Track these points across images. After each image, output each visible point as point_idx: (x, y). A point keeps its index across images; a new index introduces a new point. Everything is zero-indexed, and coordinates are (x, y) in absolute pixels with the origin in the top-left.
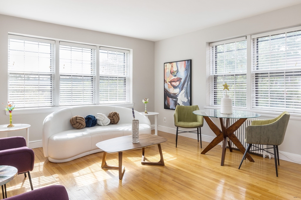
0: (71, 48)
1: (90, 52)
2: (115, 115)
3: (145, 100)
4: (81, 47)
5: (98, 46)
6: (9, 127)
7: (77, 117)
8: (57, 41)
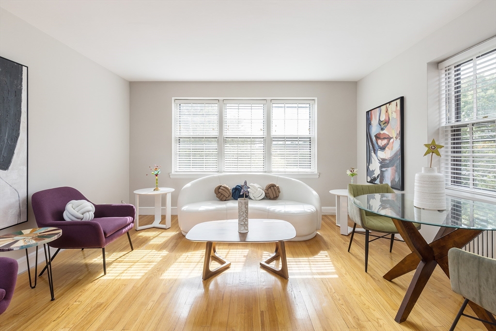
0: (238, 106)
1: (262, 108)
2: (272, 188)
3: (351, 171)
4: (250, 104)
5: (269, 99)
6: (154, 190)
7: (221, 186)
8: (221, 100)
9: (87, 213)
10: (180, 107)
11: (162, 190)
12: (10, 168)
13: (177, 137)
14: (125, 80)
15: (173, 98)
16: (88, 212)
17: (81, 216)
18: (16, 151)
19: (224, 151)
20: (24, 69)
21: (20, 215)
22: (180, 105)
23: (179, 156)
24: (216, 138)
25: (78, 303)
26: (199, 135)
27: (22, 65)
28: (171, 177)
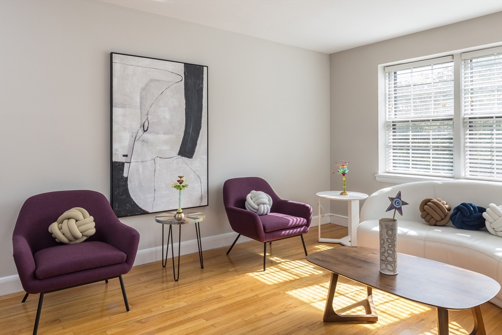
6: (341, 194)
7: (429, 201)
8: (457, 54)
9: (262, 206)
10: (395, 77)
11: (351, 195)
12: (194, 156)
13: (389, 122)
14: (321, 54)
15: (380, 66)
16: (263, 204)
17: (256, 207)
18: (198, 142)
19: (465, 143)
20: (205, 69)
21: (201, 198)
22: (395, 73)
23: (394, 149)
24: (451, 119)
25: (209, 289)
26: (422, 117)
27: (203, 66)
28: (377, 179)
